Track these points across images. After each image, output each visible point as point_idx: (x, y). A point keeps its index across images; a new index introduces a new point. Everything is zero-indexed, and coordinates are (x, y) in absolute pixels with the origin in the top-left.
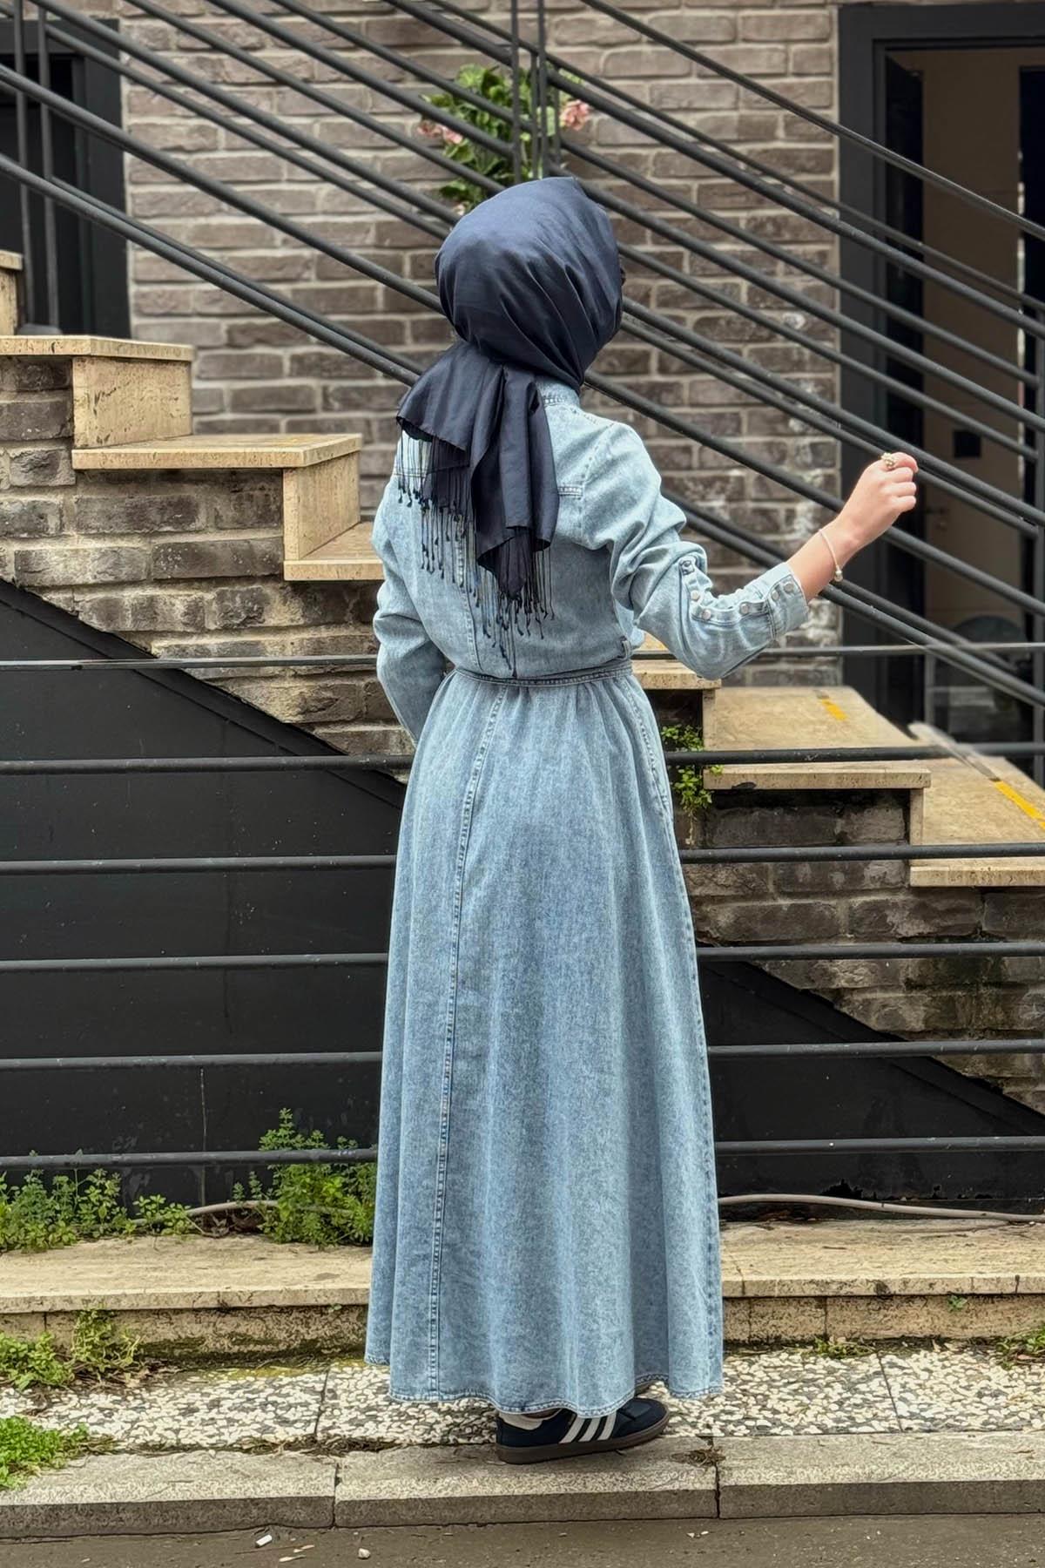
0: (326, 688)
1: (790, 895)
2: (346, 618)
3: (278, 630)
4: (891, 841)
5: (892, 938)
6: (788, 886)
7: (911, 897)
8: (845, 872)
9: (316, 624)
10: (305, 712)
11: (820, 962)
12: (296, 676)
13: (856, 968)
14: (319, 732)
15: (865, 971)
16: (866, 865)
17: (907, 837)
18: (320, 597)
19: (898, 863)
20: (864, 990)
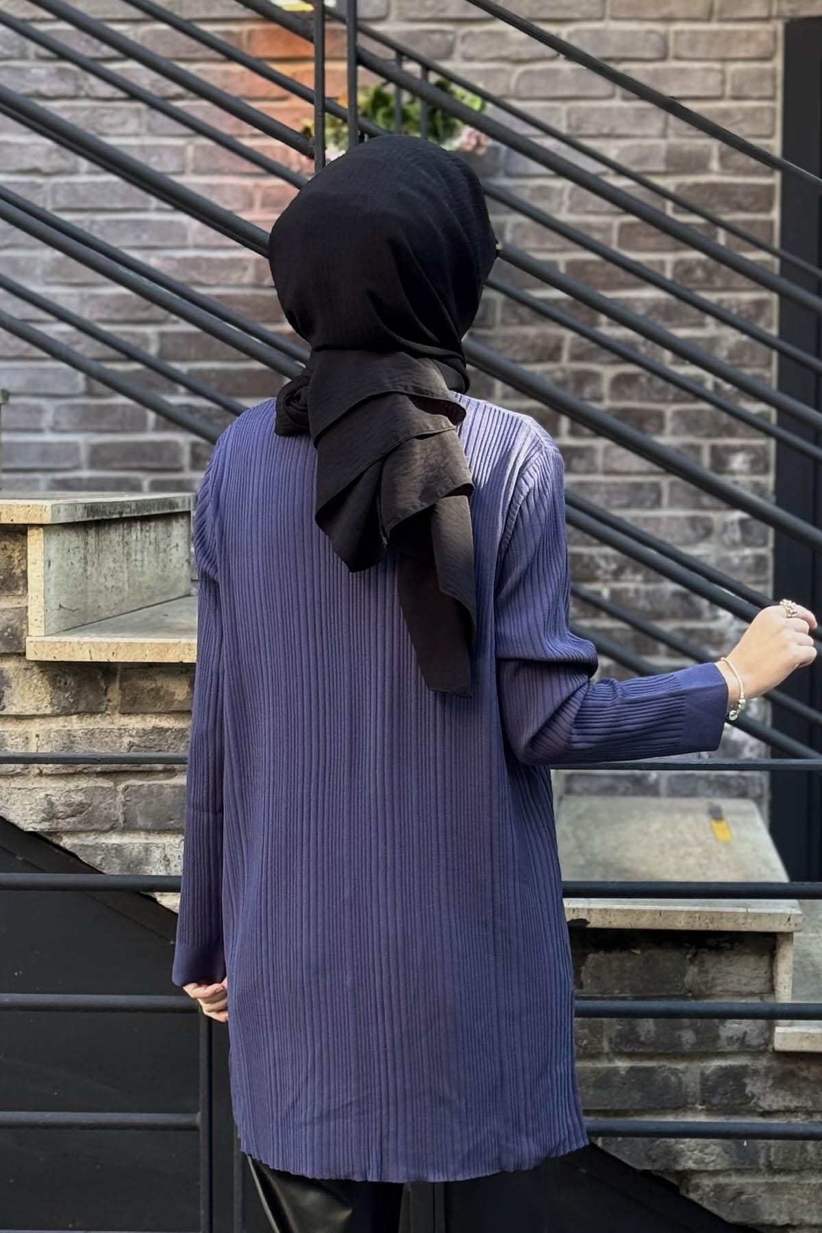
0: (78, 790)
1: (630, 1056)
3: (19, 718)
4: (752, 994)
5: (752, 1112)
6: (627, 1045)
7: (777, 1064)
8: (698, 1032)
9: (66, 713)
11: (665, 1139)
12: (41, 774)
13: (708, 1147)
15: (718, 1150)
16: (722, 1023)
17: (772, 990)
18: (71, 681)
19: (761, 1023)
20: (715, 1173)
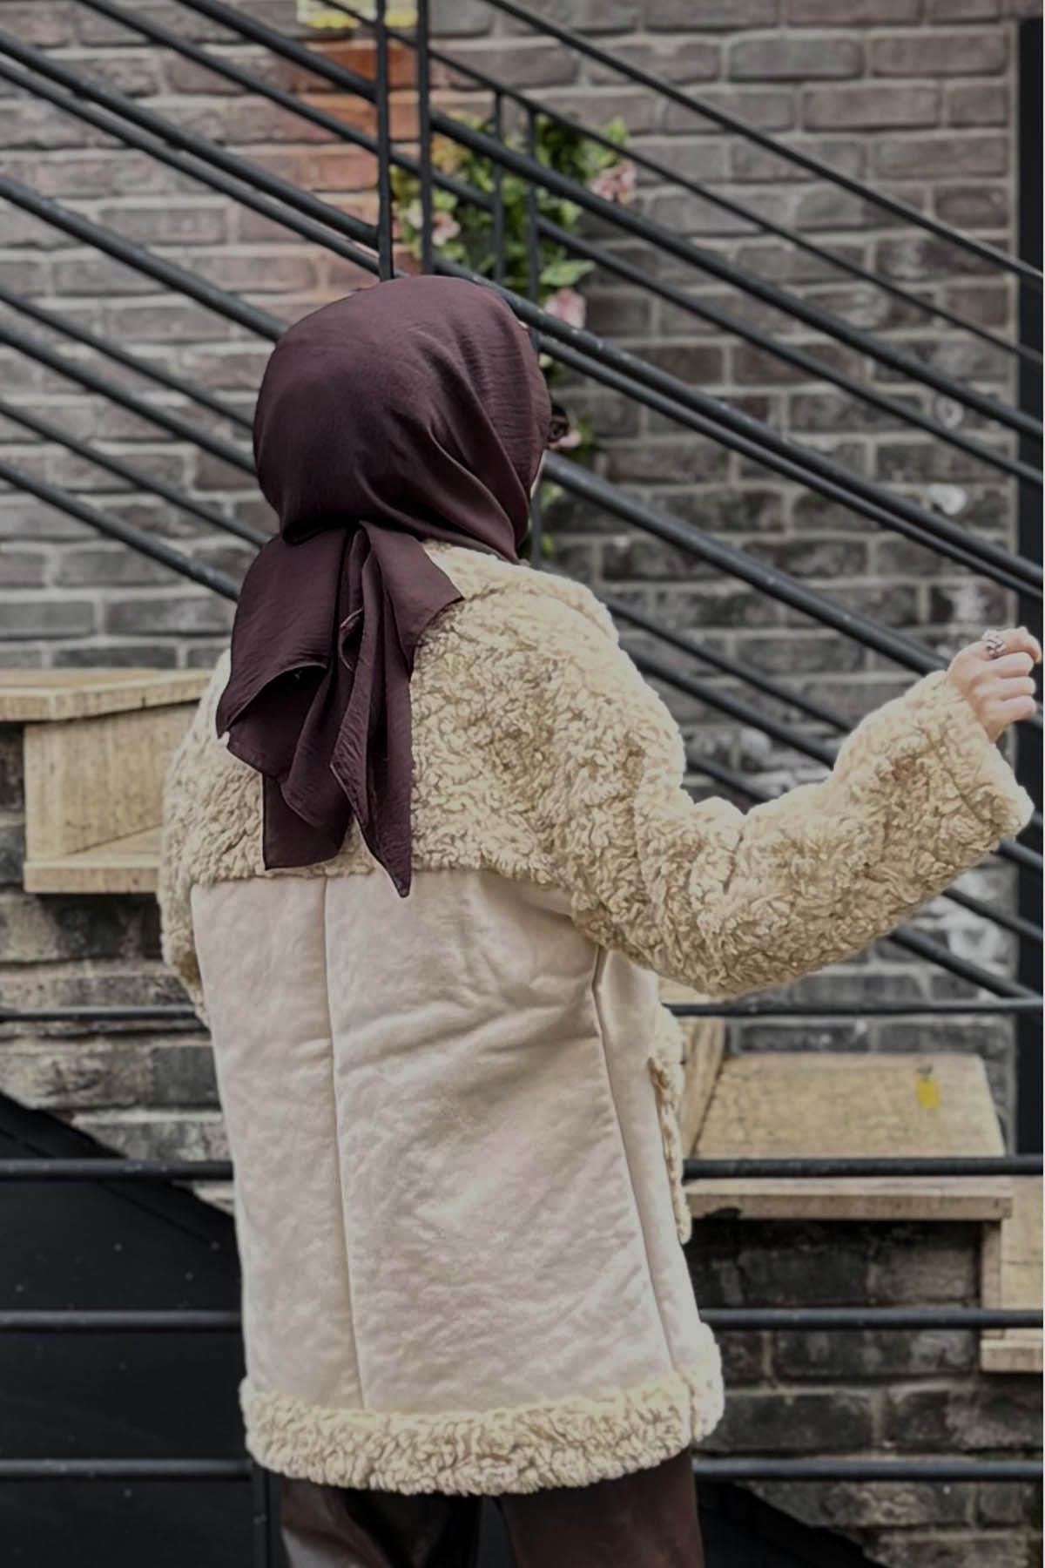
1: (798, 1380)
2: (122, 950)
3: (18, 965)
5: (956, 1450)
6: (794, 1367)
7: (985, 1388)
8: (884, 1348)
9: (76, 958)
10: (60, 1089)
11: (844, 1485)
13: (898, 1494)
14: (80, 1121)
15: (911, 1499)
16: (914, 1338)
17: (977, 1295)
18: (81, 918)
19: (965, 1335)
20: (909, 1528)
